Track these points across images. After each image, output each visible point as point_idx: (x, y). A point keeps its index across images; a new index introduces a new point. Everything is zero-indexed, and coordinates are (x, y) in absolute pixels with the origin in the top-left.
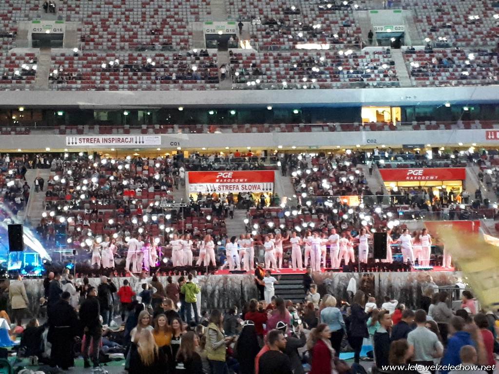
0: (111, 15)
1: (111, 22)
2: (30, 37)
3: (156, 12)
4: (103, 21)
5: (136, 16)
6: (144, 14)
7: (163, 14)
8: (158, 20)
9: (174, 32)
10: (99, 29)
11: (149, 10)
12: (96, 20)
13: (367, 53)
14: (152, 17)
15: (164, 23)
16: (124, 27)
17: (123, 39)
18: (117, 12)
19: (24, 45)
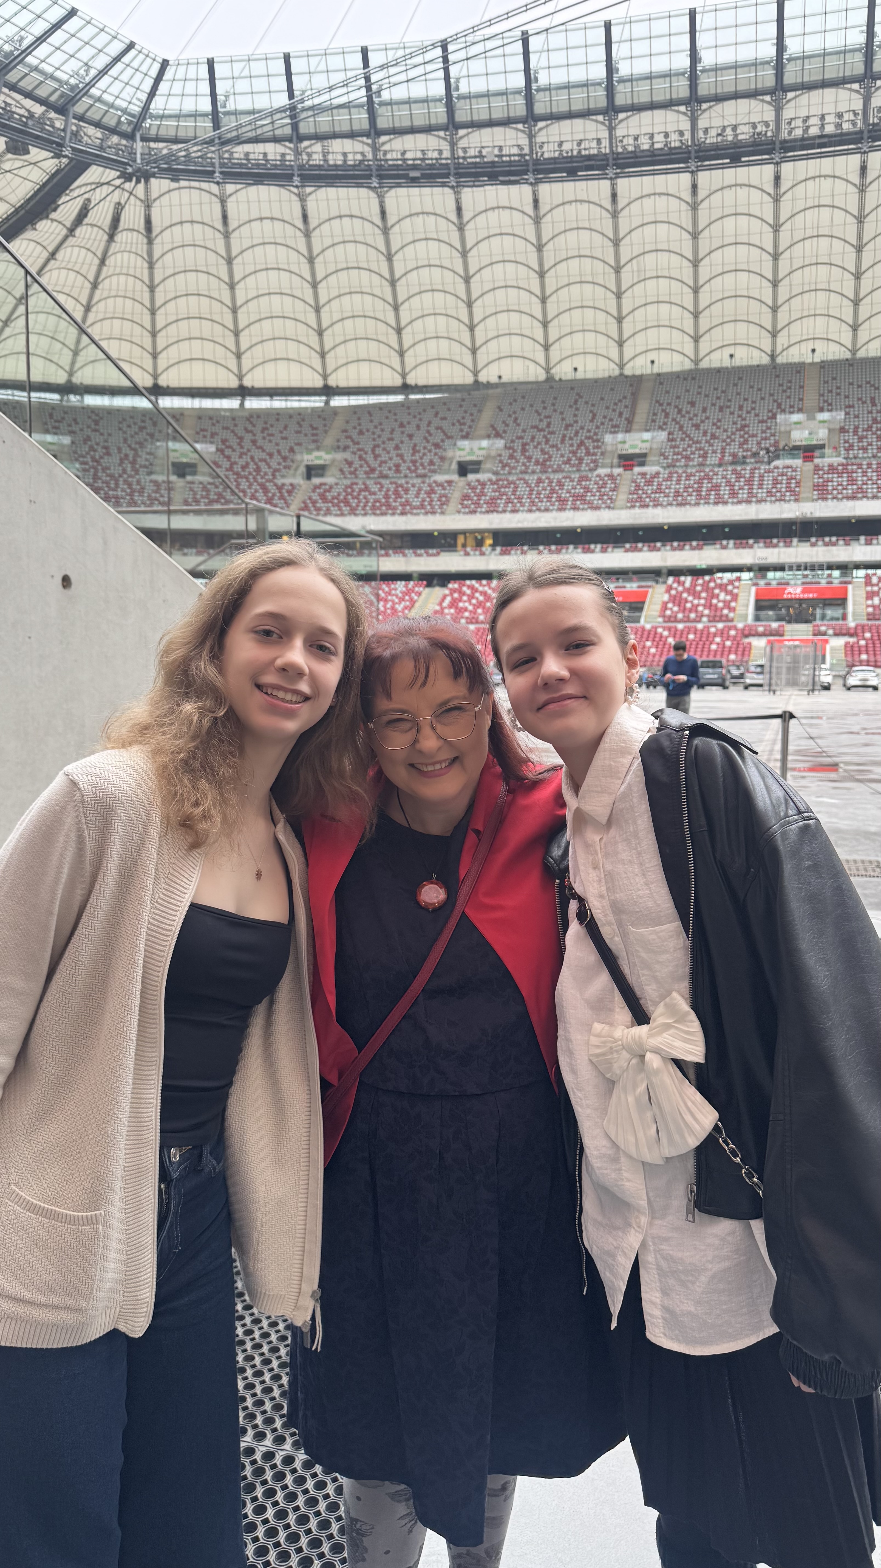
0: (533, 438)
1: (531, 448)
3: (577, 433)
4: (524, 445)
7: (583, 435)
8: (576, 441)
9: (588, 453)
10: (518, 454)
13: (777, 468)
14: (571, 439)
15: (582, 443)
16: (542, 450)
17: (537, 463)
18: (539, 437)
19: (448, 472)
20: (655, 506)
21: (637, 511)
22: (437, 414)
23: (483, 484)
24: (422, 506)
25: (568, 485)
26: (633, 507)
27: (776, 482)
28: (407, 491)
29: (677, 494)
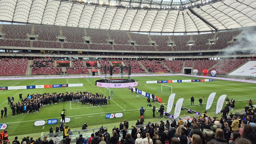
1: (43, 36)
2: (29, 38)
5: (47, 35)
6: (49, 35)
8: (51, 36)
9: (54, 38)
10: (41, 37)
11: (50, 34)
12: (41, 35)
15: (52, 37)
18: (44, 34)
20: (68, 48)
21: (65, 49)
22: (22, 28)
23: (36, 42)
24: (25, 45)
25: (52, 44)
26: (64, 48)
27: (85, 46)
28: (21, 42)
29: (71, 47)
